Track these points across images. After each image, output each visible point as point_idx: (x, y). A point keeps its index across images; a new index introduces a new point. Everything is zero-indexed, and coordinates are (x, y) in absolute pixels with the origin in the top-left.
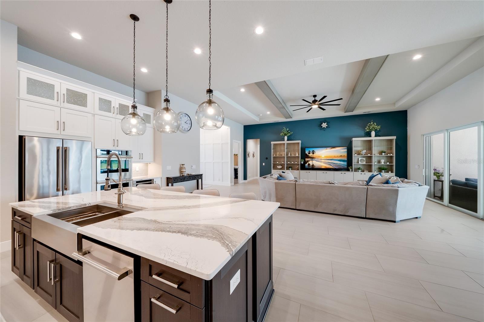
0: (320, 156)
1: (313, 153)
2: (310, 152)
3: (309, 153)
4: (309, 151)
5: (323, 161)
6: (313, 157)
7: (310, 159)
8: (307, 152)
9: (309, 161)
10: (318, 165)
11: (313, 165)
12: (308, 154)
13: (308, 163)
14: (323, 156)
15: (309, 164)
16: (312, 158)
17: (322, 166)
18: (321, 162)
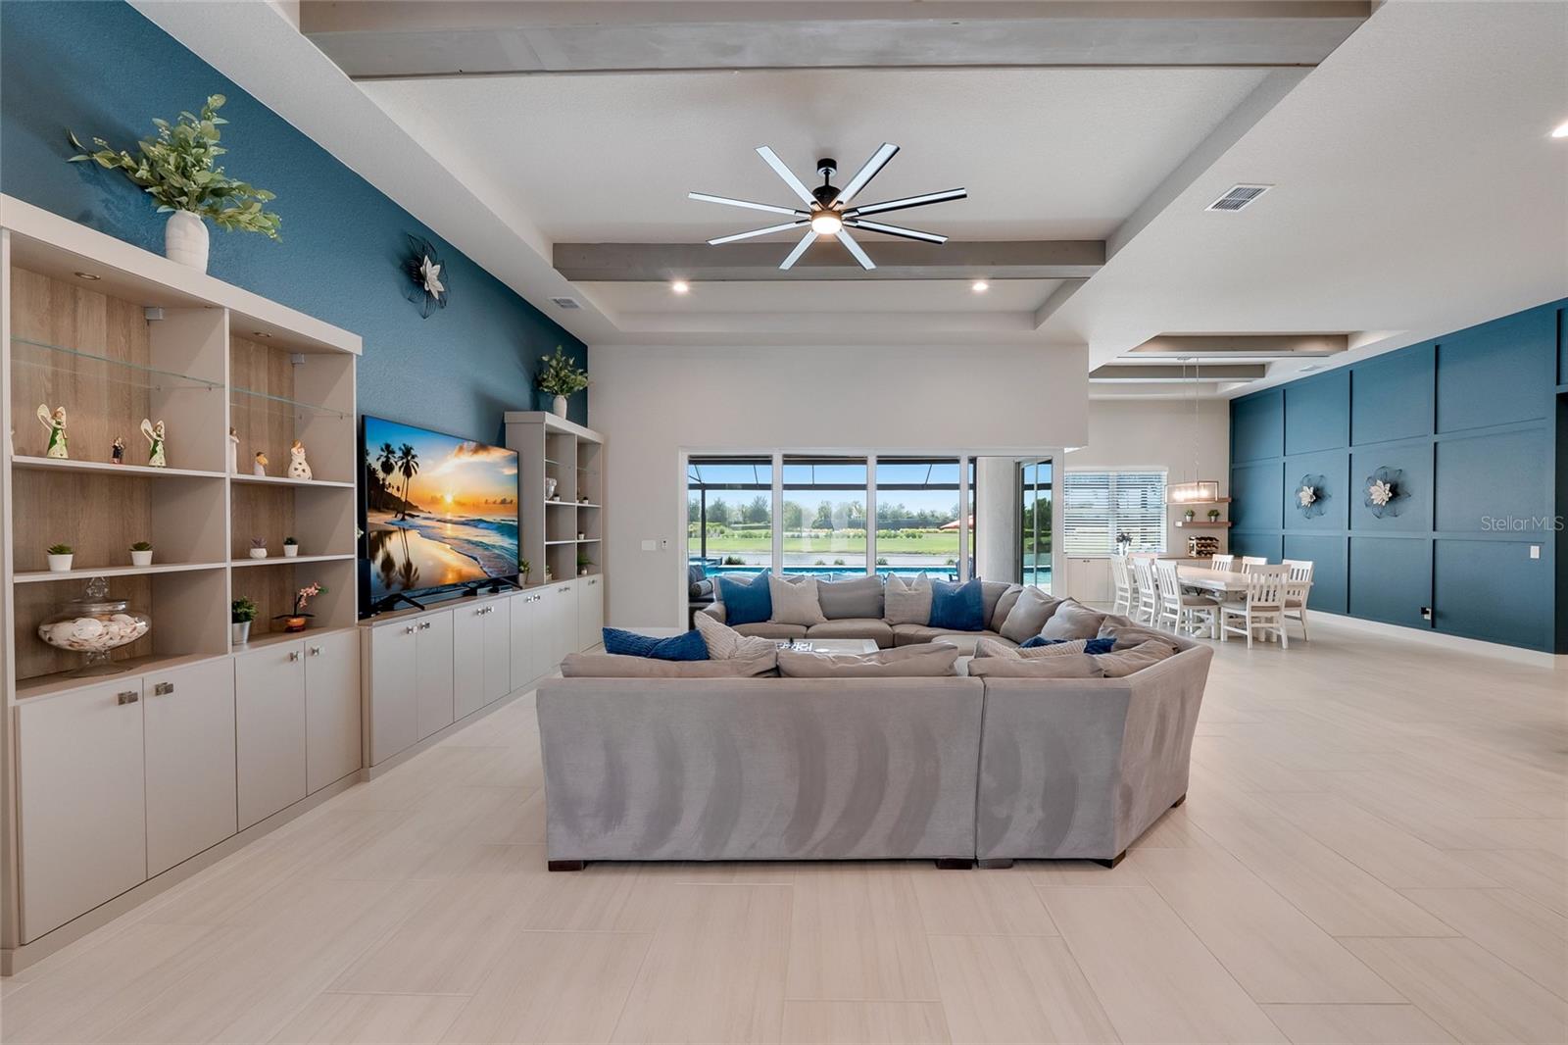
0: (438, 495)
1: (408, 473)
2: (392, 461)
3: (388, 468)
4: (388, 448)
5: (449, 530)
6: (408, 505)
7: (389, 517)
8: (374, 461)
9: (389, 533)
10: (431, 563)
11: (408, 565)
12: (381, 475)
13: (380, 555)
14: (449, 499)
15: (388, 563)
16: (402, 508)
17: (446, 568)
18: (442, 539)
